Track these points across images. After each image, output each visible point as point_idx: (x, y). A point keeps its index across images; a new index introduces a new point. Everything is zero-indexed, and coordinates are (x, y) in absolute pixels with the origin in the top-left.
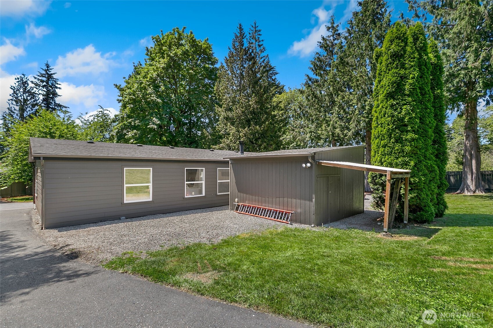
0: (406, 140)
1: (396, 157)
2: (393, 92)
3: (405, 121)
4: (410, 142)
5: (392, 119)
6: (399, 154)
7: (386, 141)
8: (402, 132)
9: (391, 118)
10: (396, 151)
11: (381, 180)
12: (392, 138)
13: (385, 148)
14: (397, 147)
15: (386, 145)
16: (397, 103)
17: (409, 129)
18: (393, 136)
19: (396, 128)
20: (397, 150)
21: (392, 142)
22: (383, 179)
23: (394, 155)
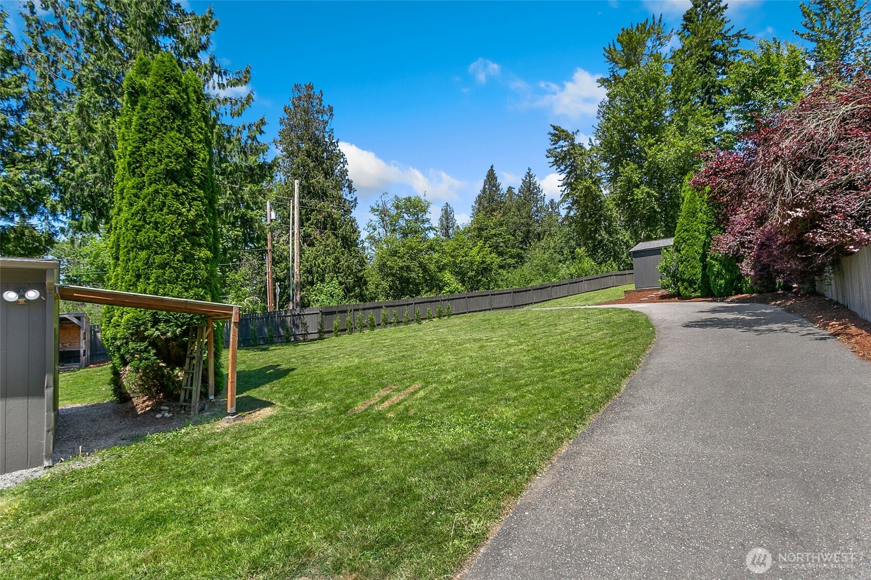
0: (199, 259)
1: (184, 288)
2: (177, 171)
3: (196, 228)
4: (205, 263)
5: (178, 219)
6: (190, 282)
7: (165, 256)
8: (193, 244)
9: (177, 217)
10: (186, 277)
11: (157, 329)
12: (178, 253)
13: (164, 268)
14: (188, 269)
15: (168, 264)
16: (184, 193)
17: (203, 241)
18: (180, 248)
19: (185, 236)
20: (188, 275)
21: (178, 260)
22: (160, 328)
23: (180, 283)
